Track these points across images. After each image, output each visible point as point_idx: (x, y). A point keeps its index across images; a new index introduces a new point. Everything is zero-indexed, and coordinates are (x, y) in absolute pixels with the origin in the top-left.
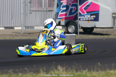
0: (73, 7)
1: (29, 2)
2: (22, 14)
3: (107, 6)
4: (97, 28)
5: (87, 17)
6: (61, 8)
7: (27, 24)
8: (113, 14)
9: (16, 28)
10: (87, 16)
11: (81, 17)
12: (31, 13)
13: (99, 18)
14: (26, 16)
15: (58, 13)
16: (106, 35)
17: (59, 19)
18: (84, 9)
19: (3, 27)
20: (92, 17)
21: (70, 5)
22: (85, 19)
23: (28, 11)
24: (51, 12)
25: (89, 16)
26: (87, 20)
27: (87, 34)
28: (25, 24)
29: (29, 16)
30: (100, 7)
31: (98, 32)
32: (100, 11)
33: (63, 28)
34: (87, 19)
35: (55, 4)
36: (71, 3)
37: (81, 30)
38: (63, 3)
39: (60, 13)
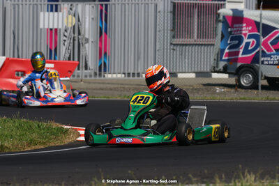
0: (251, 40)
1: (172, 30)
5: (275, 59)
6: (229, 42)
10: (275, 56)
11: (265, 59)
12: (174, 49)
15: (223, 51)
18: (271, 43)
21: (245, 37)
22: (272, 63)
26: (276, 65)
27: (275, 90)
33: (229, 77)
34: (276, 62)
36: (247, 32)
37: (265, 82)
38: (233, 33)
39: (227, 51)
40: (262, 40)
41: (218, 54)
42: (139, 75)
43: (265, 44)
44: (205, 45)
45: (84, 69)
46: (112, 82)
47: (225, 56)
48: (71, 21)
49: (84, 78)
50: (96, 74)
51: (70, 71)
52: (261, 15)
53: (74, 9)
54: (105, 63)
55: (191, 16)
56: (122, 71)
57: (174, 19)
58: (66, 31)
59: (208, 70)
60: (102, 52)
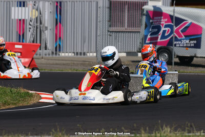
1: (109, 21)
4: (198, 57)
6: (150, 30)
13: (202, 44)
15: (146, 36)
17: (148, 44)
20: (192, 42)
25: (188, 41)
26: (185, 47)
27: (184, 66)
30: (203, 30)
31: (199, 64)
32: (202, 35)
35: (142, 25)
36: (164, 23)
37: (177, 60)
39: (149, 37)
40: (175, 28)
41: (142, 39)
42: (84, 54)
43: (177, 32)
44: (133, 32)
45: (44, 49)
46: (65, 59)
47: (148, 40)
48: (35, 14)
49: (44, 56)
50: (53, 53)
51: (34, 51)
52: (174, 10)
53: (37, 5)
54: (59, 45)
55: (123, 11)
56: (72, 51)
57: (110, 13)
58: (31, 21)
59: (136, 51)
60: (58, 37)
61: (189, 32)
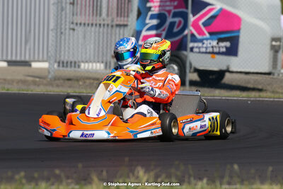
0: (177, 20)
1: (71, 3)
2: (52, 30)
3: (260, 19)
4: (232, 72)
5: (209, 45)
7: (62, 57)
8: (274, 39)
9: (35, 65)
10: (209, 41)
11: (196, 45)
12: (74, 30)
13: (240, 48)
14: (61, 37)
16: (253, 89)
18: (203, 24)
19: (5, 61)
20: (222, 44)
21: (169, 14)
22: (204, 50)
23: (67, 23)
24: (122, 28)
25: (214, 43)
26: (209, 53)
28: (58, 56)
29: (67, 38)
30: (242, 22)
31: (234, 84)
32: (241, 31)
34: (210, 50)
35: (132, 11)
36: (171, 8)
37: (195, 77)
38: (152, 9)
39: (144, 33)
40: (192, 19)
43: (195, 25)
61: (216, 25)
